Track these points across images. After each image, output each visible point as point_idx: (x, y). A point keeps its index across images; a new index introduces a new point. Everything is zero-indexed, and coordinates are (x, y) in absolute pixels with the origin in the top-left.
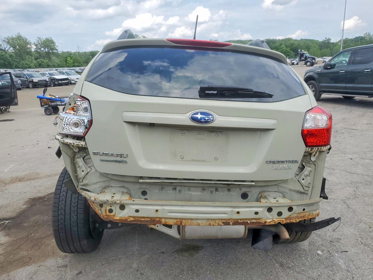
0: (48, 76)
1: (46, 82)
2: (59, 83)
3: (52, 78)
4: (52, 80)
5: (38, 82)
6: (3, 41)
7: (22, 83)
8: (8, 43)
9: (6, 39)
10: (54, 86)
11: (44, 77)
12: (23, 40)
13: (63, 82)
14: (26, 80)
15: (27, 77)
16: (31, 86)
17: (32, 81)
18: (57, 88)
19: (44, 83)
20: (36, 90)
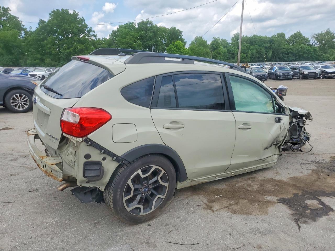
0: (320, 69)
1: (315, 74)
2: (329, 76)
3: (323, 71)
4: (323, 72)
5: (307, 74)
6: (313, 37)
7: (294, 74)
8: (317, 38)
9: (315, 35)
10: (323, 79)
11: (315, 69)
12: (331, 35)
13: (332, 75)
14: (299, 71)
15: (300, 70)
16: (301, 77)
17: (303, 73)
18: (325, 81)
19: (313, 76)
20: (304, 81)
